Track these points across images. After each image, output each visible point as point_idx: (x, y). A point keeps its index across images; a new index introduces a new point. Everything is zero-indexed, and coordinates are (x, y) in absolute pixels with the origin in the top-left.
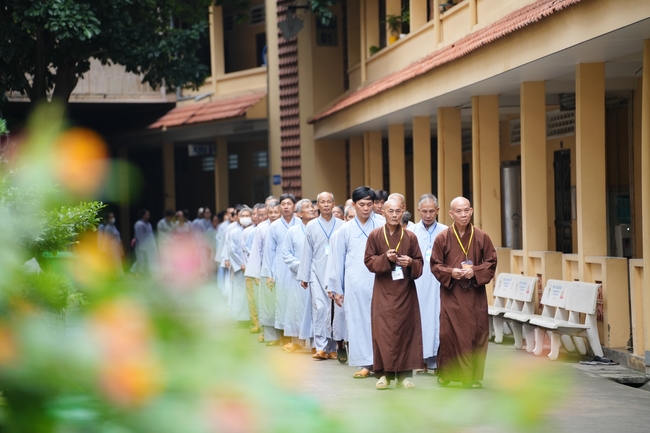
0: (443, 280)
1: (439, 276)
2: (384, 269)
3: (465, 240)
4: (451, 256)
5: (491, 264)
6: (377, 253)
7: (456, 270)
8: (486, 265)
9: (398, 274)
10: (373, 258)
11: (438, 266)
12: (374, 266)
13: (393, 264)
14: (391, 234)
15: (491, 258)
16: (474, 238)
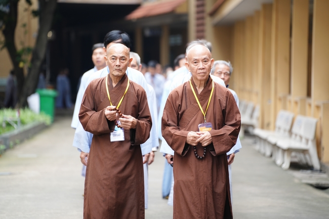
0: (175, 146)
1: (171, 140)
2: (100, 129)
3: (204, 97)
4: (185, 116)
5: (232, 129)
6: (95, 108)
7: (191, 135)
8: (227, 130)
9: (118, 135)
10: (89, 113)
11: (170, 129)
12: (89, 124)
13: (112, 124)
14: (114, 85)
15: (234, 122)
16: (215, 96)
